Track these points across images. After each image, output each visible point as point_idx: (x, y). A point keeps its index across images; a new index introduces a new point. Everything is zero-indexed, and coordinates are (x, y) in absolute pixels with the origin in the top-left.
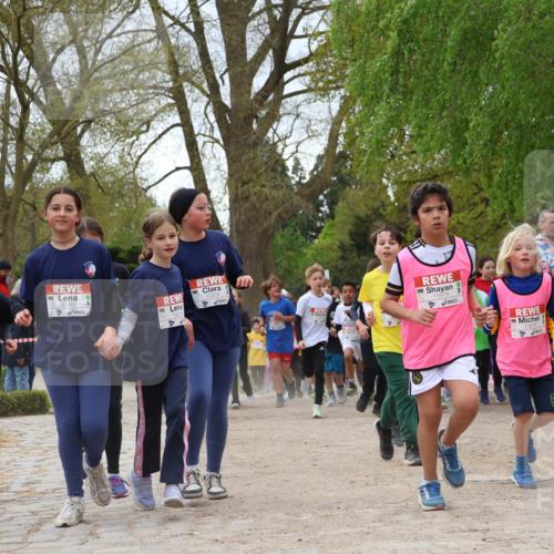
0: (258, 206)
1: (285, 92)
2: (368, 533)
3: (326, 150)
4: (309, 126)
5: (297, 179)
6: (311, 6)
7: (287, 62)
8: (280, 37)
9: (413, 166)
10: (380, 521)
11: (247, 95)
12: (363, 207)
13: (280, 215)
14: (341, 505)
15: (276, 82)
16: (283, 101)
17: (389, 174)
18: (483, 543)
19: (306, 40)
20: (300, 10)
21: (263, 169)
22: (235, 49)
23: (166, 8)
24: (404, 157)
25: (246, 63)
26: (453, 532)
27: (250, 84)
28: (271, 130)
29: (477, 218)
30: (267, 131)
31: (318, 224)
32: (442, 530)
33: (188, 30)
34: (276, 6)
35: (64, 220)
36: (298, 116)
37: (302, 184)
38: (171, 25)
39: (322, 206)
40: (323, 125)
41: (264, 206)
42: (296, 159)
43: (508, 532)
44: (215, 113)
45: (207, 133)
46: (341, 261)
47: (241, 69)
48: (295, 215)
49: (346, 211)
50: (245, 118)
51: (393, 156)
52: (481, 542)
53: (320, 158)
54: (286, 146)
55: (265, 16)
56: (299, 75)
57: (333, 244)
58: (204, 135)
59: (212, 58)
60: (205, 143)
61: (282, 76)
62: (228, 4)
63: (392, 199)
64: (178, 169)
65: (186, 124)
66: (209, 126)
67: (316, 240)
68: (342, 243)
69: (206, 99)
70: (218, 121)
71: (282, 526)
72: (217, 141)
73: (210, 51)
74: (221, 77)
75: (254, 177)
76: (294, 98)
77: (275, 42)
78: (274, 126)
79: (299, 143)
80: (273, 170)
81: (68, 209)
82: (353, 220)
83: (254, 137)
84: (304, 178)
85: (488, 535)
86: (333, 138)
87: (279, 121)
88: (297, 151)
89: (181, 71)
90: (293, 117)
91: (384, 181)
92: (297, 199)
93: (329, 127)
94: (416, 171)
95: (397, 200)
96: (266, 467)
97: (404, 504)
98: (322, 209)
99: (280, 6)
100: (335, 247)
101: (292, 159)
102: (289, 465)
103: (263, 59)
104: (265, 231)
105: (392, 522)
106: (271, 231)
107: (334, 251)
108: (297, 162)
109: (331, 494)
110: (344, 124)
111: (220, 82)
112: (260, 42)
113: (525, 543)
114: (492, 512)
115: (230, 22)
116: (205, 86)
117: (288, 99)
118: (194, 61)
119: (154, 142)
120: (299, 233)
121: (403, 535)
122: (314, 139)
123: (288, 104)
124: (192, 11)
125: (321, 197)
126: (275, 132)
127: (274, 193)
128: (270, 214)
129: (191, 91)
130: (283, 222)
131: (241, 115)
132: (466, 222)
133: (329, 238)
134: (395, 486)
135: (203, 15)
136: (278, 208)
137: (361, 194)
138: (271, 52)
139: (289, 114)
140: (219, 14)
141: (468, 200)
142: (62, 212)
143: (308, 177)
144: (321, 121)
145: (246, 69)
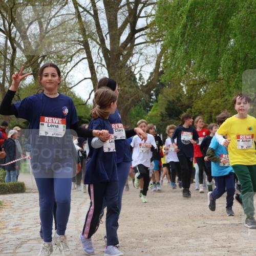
0: (123, 96)
1: (136, 43)
2: (174, 248)
3: (155, 70)
4: (146, 59)
5: (141, 83)
6: (148, 3)
7: (136, 29)
8: (133, 17)
9: (195, 77)
10: (180, 242)
11: (117, 45)
12: (172, 96)
13: (133, 100)
14: (162, 235)
15: (131, 38)
16: (135, 47)
17: (184, 81)
18: (228, 253)
19: (145, 18)
20: (142, 5)
21: (125, 78)
22: (112, 23)
23: (80, 4)
24: (191, 73)
25: (117, 30)
26: (214, 248)
27: (119, 39)
28: (129, 61)
29: (225, 101)
30: (127, 61)
31: (151, 104)
32: (209, 246)
33: (90, 14)
34: (131, 3)
35: (51, 82)
36: (141, 54)
37: (144, 86)
38: (82, 12)
39: (153, 96)
40: (153, 58)
41: (126, 96)
42: (140, 74)
43: (240, 248)
44: (103, 52)
45: (99, 62)
46: (161, 122)
47: (115, 32)
48: (140, 101)
49: (164, 98)
50: (117, 55)
51: (185, 73)
52: (227, 252)
53: (151, 74)
54: (136, 68)
55: (126, 7)
56: (142, 35)
57: (158, 114)
58: (98, 63)
59: (101, 27)
60: (98, 67)
61: (134, 36)
62: (108, 2)
63: (185, 93)
64: (85, 79)
65: (89, 58)
66: (100, 59)
67: (150, 112)
68: (162, 113)
69: (98, 46)
70: (104, 56)
71: (134, 245)
72: (104, 66)
73: (101, 24)
74: (106, 36)
75: (121, 82)
76: (140, 45)
77: (131, 20)
78: (130, 59)
79: (142, 67)
80: (130, 79)
81: (53, 76)
82: (167, 102)
83: (121, 64)
84: (144, 83)
85: (230, 249)
86: (158, 64)
87: (132, 56)
88: (141, 70)
89: (87, 33)
90: (139, 55)
91: (182, 84)
92: (141, 93)
93: (156, 59)
94: (196, 80)
95: (188, 93)
96: (127, 217)
97: (191, 235)
98: (153, 97)
99: (133, 3)
100: (159, 115)
101: (138, 74)
102: (137, 216)
103: (125, 27)
104: (126, 108)
105: (185, 243)
106: (129, 107)
107: (158, 117)
108: (141, 76)
109: (157, 230)
110: (163, 58)
111: (105, 38)
112: (124, 19)
113: (248, 253)
114: (232, 238)
115: (110, 10)
116: (98, 40)
117: (137, 46)
118: (93, 28)
119: (74, 66)
120: (142, 108)
121: (190, 249)
122: (149, 64)
123: (137, 49)
124: (92, 5)
125: (152, 92)
126: (130, 61)
127: (130, 90)
128: (128, 100)
129: (91, 42)
130: (134, 103)
131: (115, 54)
132: (220, 103)
133: (156, 111)
134: (186, 227)
135: (97, 7)
136: (132, 97)
137: (171, 90)
138: (129, 24)
139: (137, 53)
140: (105, 6)
141: (221, 93)
142: (50, 78)
143: (146, 83)
144: (152, 56)
145: (118, 32)
